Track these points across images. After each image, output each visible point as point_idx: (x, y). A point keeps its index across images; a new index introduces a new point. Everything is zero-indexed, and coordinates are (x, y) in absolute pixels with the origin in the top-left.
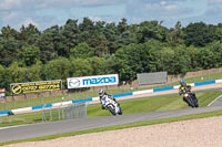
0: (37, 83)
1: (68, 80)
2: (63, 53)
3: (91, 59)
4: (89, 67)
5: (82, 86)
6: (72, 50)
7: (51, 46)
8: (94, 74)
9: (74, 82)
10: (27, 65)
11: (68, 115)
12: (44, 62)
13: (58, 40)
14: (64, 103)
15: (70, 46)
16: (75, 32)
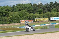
0: (42, 19)
1: (50, 18)
2: (49, 11)
3: (57, 13)
4: (56, 15)
5: (54, 20)
6: (51, 10)
7: (46, 9)
8: (57, 17)
9: (52, 19)
10: (40, 14)
11: (50, 27)
12: (44, 13)
13: (48, 7)
14: (49, 24)
15: (51, 9)
16: (53, 5)
